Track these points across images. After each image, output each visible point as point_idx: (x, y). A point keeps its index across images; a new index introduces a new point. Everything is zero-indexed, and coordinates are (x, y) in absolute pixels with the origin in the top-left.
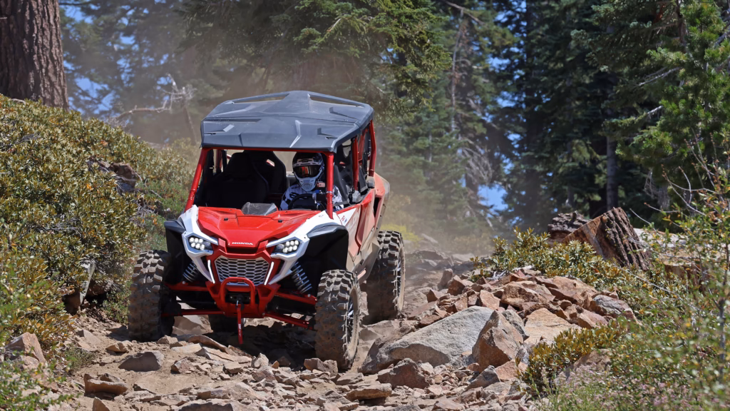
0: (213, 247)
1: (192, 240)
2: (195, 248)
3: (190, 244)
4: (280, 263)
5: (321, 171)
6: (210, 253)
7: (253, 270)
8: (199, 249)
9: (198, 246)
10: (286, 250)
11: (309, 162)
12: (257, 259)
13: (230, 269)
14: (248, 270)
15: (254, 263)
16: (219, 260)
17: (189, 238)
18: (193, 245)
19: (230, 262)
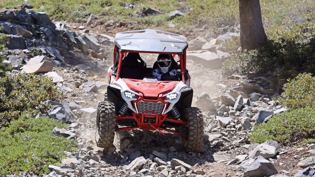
0: (137, 96)
1: (126, 93)
2: (127, 97)
3: (125, 95)
4: (169, 104)
5: (170, 64)
6: (136, 99)
7: (156, 107)
8: (130, 97)
9: (129, 96)
10: (171, 98)
11: (165, 60)
12: (158, 102)
13: (145, 107)
14: (153, 107)
15: (156, 104)
16: (139, 103)
17: (125, 92)
18: (127, 96)
19: (145, 104)
